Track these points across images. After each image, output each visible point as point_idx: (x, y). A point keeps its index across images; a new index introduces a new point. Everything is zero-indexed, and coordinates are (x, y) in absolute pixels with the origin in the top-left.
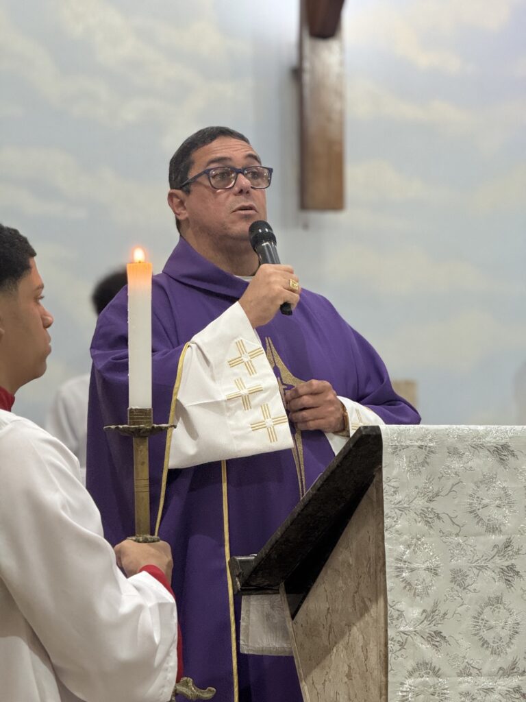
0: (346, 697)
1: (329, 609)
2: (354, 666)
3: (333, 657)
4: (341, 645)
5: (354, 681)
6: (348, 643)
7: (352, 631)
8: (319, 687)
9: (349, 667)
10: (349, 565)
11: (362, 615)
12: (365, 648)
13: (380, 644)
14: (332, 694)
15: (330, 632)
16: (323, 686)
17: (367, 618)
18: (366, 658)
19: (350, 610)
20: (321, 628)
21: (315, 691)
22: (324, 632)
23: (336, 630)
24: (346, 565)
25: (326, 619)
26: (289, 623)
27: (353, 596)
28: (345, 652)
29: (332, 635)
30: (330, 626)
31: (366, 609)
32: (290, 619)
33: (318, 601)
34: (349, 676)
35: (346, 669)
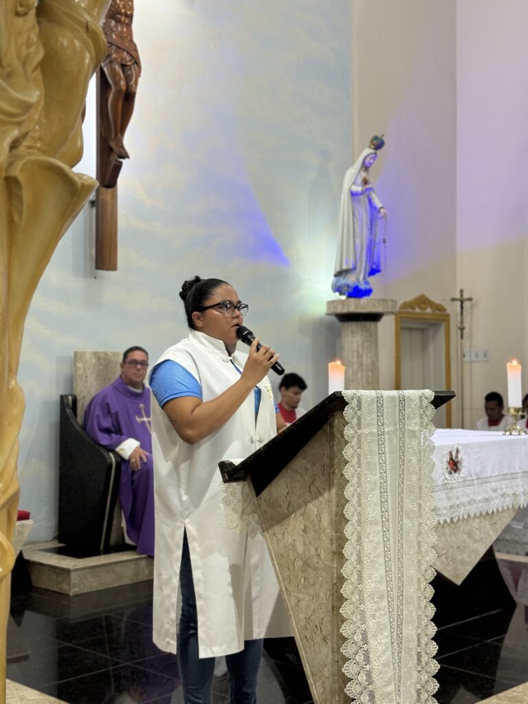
0: (302, 543)
1: (288, 493)
2: (310, 525)
3: (291, 520)
4: (298, 513)
5: (309, 534)
6: (304, 513)
7: (308, 506)
8: (280, 536)
9: (305, 526)
10: (306, 468)
11: (316, 497)
12: (319, 516)
13: (332, 514)
14: (290, 541)
15: (289, 505)
16: (282, 536)
17: (321, 499)
18: (320, 522)
19: (307, 494)
20: (282, 503)
21: (275, 538)
22: (284, 506)
23: (294, 505)
24: (303, 468)
25: (286, 497)
26: (255, 499)
27: (310, 487)
28: (301, 517)
29: (291, 508)
30: (289, 502)
31: (320, 494)
32: (255, 496)
33: (279, 488)
34: (305, 531)
35: (303, 527)
